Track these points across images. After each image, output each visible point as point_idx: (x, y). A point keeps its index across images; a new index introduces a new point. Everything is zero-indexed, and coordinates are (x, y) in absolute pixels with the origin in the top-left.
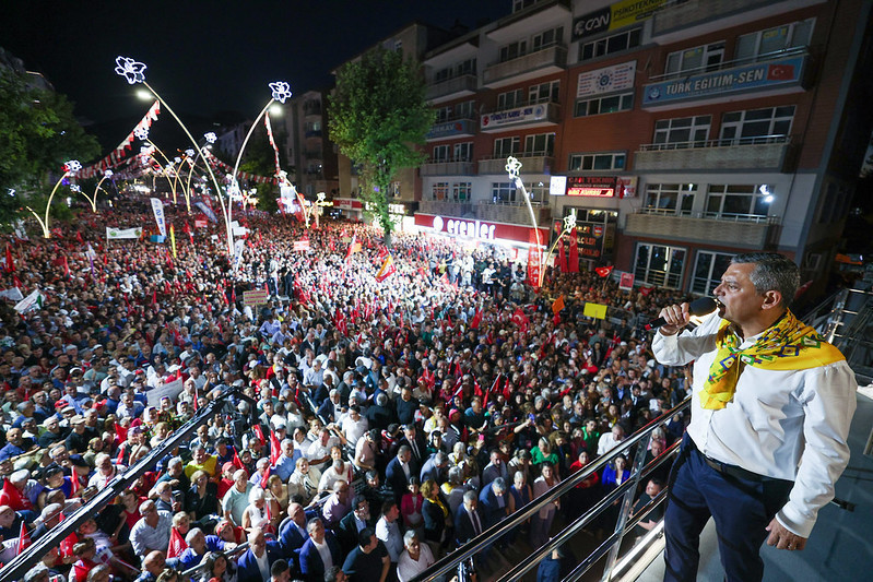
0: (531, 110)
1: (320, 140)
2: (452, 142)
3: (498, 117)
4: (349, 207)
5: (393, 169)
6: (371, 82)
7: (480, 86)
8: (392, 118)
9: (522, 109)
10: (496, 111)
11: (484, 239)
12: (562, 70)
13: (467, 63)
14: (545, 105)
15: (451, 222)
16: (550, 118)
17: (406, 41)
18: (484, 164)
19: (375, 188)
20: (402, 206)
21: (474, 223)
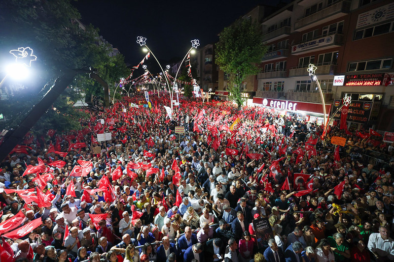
0: (323, 40)
1: (211, 65)
2: (274, 62)
3: (302, 46)
4: (222, 95)
5: (243, 76)
6: (235, 35)
7: (292, 31)
8: (244, 51)
9: (318, 40)
10: (305, 42)
11: (290, 110)
12: (346, 14)
13: (285, 21)
14: (333, 36)
15: (272, 101)
16: (336, 43)
17: (254, 15)
18: (292, 71)
19: (235, 85)
20: (247, 94)
21: (285, 102)
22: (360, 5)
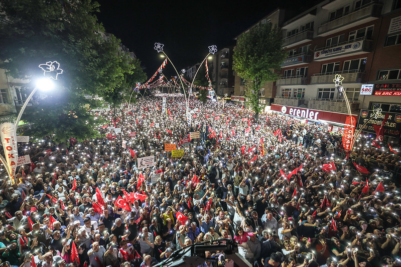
0: (350, 46)
1: (227, 70)
2: (295, 68)
3: (326, 52)
4: (238, 100)
5: (262, 82)
6: (254, 41)
7: (315, 36)
8: (264, 57)
9: (344, 46)
10: (325, 49)
11: (311, 119)
12: (377, 18)
13: (308, 25)
14: (361, 42)
15: (291, 109)
16: (364, 49)
17: (273, 19)
18: (314, 78)
19: (252, 91)
20: (264, 101)
21: (306, 111)
22: (393, 8)
